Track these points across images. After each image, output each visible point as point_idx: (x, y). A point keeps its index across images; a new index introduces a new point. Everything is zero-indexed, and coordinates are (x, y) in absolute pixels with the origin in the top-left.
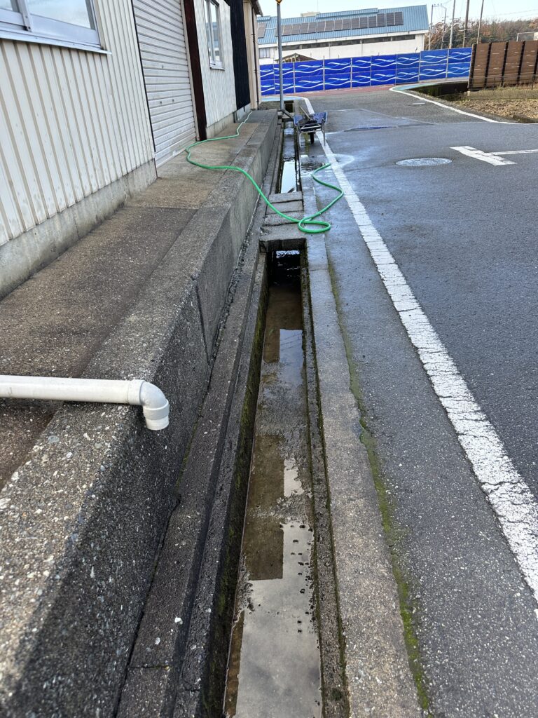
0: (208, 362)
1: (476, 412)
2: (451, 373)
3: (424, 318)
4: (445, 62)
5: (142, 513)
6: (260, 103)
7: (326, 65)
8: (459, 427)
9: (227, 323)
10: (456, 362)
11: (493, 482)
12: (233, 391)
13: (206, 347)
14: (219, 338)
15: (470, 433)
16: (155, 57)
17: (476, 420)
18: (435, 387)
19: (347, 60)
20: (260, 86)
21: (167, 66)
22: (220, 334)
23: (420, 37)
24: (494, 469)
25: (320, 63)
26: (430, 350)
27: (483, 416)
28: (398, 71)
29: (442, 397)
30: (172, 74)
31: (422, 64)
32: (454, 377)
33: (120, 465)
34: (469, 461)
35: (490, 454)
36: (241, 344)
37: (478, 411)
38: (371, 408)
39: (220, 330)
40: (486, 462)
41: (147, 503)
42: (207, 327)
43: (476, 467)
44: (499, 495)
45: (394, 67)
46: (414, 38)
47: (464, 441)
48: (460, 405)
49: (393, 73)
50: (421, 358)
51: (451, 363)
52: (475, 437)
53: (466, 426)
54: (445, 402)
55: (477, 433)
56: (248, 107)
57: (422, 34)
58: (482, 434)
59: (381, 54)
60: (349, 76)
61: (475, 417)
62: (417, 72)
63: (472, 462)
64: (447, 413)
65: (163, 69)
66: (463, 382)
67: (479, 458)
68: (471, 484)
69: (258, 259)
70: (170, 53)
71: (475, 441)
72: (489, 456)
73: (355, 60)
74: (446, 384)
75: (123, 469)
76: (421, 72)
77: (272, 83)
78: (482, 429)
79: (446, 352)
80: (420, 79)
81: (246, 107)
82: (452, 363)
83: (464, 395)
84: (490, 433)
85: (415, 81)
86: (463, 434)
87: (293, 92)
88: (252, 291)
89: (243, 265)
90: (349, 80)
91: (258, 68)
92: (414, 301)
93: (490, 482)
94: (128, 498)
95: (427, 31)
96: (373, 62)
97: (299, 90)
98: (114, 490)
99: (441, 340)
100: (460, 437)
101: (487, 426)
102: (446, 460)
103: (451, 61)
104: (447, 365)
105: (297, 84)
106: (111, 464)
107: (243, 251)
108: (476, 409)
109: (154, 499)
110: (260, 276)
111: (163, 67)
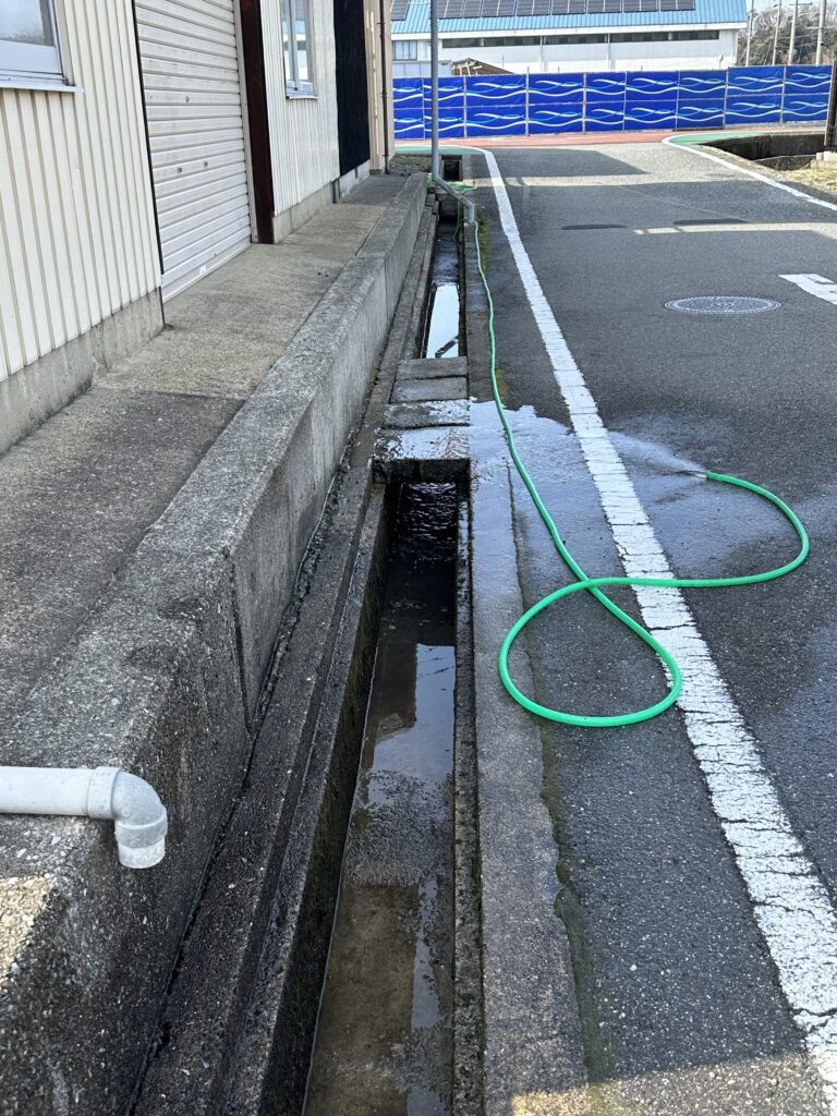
0: (248, 727)
1: (793, 856)
2: (747, 768)
3: (700, 647)
4: (780, 90)
5: (89, 1063)
6: (390, 158)
7: (532, 85)
8: (757, 889)
9: (293, 640)
10: (760, 746)
11: (817, 1008)
12: (297, 792)
13: (245, 695)
14: (274, 672)
15: (778, 901)
16: (174, 82)
17: (792, 874)
18: (713, 798)
19: (576, 78)
20: (392, 120)
21: (194, 98)
22: (276, 665)
23: (730, 35)
24: (821, 981)
25: (518, 79)
26: (708, 716)
27: (807, 866)
28: (681, 104)
29: (726, 820)
30: (207, 111)
31: (730, 92)
32: (754, 777)
33: (51, 960)
34: (771, 962)
35: (815, 949)
36: (320, 687)
37: (796, 855)
38: (582, 840)
39: (279, 654)
40: (807, 965)
41: (99, 1041)
42: (248, 652)
43: (785, 975)
44: (827, 1037)
45: (673, 94)
46: (717, 38)
47: (767, 918)
48: (761, 839)
49: (671, 106)
50: (690, 735)
51: (749, 747)
52: (787, 910)
53: (772, 885)
54: (732, 833)
55: (793, 903)
56: (364, 168)
57: (734, 31)
58: (802, 905)
59: (645, 70)
60: (579, 109)
61: (791, 866)
62: (721, 107)
63: (778, 964)
64: (734, 856)
65: (187, 103)
66: (769, 789)
67: (792, 955)
68: (772, 1012)
69: (367, 499)
70: (204, 72)
71: (787, 919)
72: (811, 951)
73: (592, 79)
74: (737, 793)
75: (56, 970)
76: (730, 107)
77: (418, 115)
78: (802, 894)
79: (741, 722)
80: (728, 122)
81: (360, 168)
82: (752, 748)
83: (772, 818)
84: (818, 903)
85: (716, 124)
86: (764, 904)
87: (462, 135)
88: (351, 568)
89: (336, 511)
90: (580, 117)
91: (389, 84)
92: (684, 607)
93: (811, 1010)
94: (62, 1031)
95: (744, 25)
96: (630, 83)
97: (473, 132)
98: (34, 1014)
99: (733, 696)
100: (758, 910)
101: (813, 887)
102: (725, 958)
103: (789, 89)
104: (740, 751)
105: (471, 118)
106: (33, 961)
107: (336, 480)
108: (793, 850)
109: (114, 1033)
110: (369, 535)
111: (187, 100)
